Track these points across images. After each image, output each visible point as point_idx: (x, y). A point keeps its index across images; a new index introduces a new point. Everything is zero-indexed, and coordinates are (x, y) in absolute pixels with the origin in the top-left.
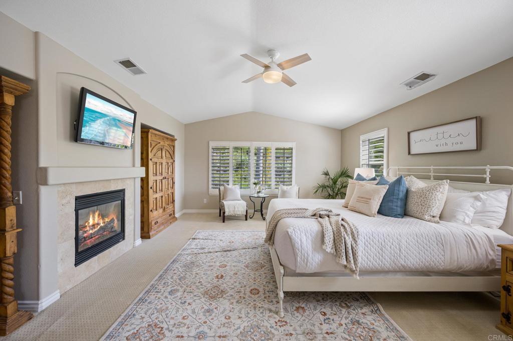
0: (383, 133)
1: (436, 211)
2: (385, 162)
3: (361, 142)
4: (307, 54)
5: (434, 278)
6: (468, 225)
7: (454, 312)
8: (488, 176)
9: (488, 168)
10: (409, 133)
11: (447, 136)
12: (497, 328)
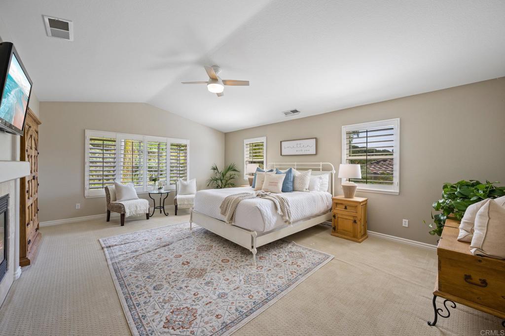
0: (263, 140)
1: (307, 187)
2: (264, 160)
3: (245, 145)
4: (248, 82)
5: (312, 220)
6: (320, 191)
7: (317, 235)
8: (321, 167)
9: (321, 163)
10: (281, 142)
11: (302, 146)
12: (332, 235)
